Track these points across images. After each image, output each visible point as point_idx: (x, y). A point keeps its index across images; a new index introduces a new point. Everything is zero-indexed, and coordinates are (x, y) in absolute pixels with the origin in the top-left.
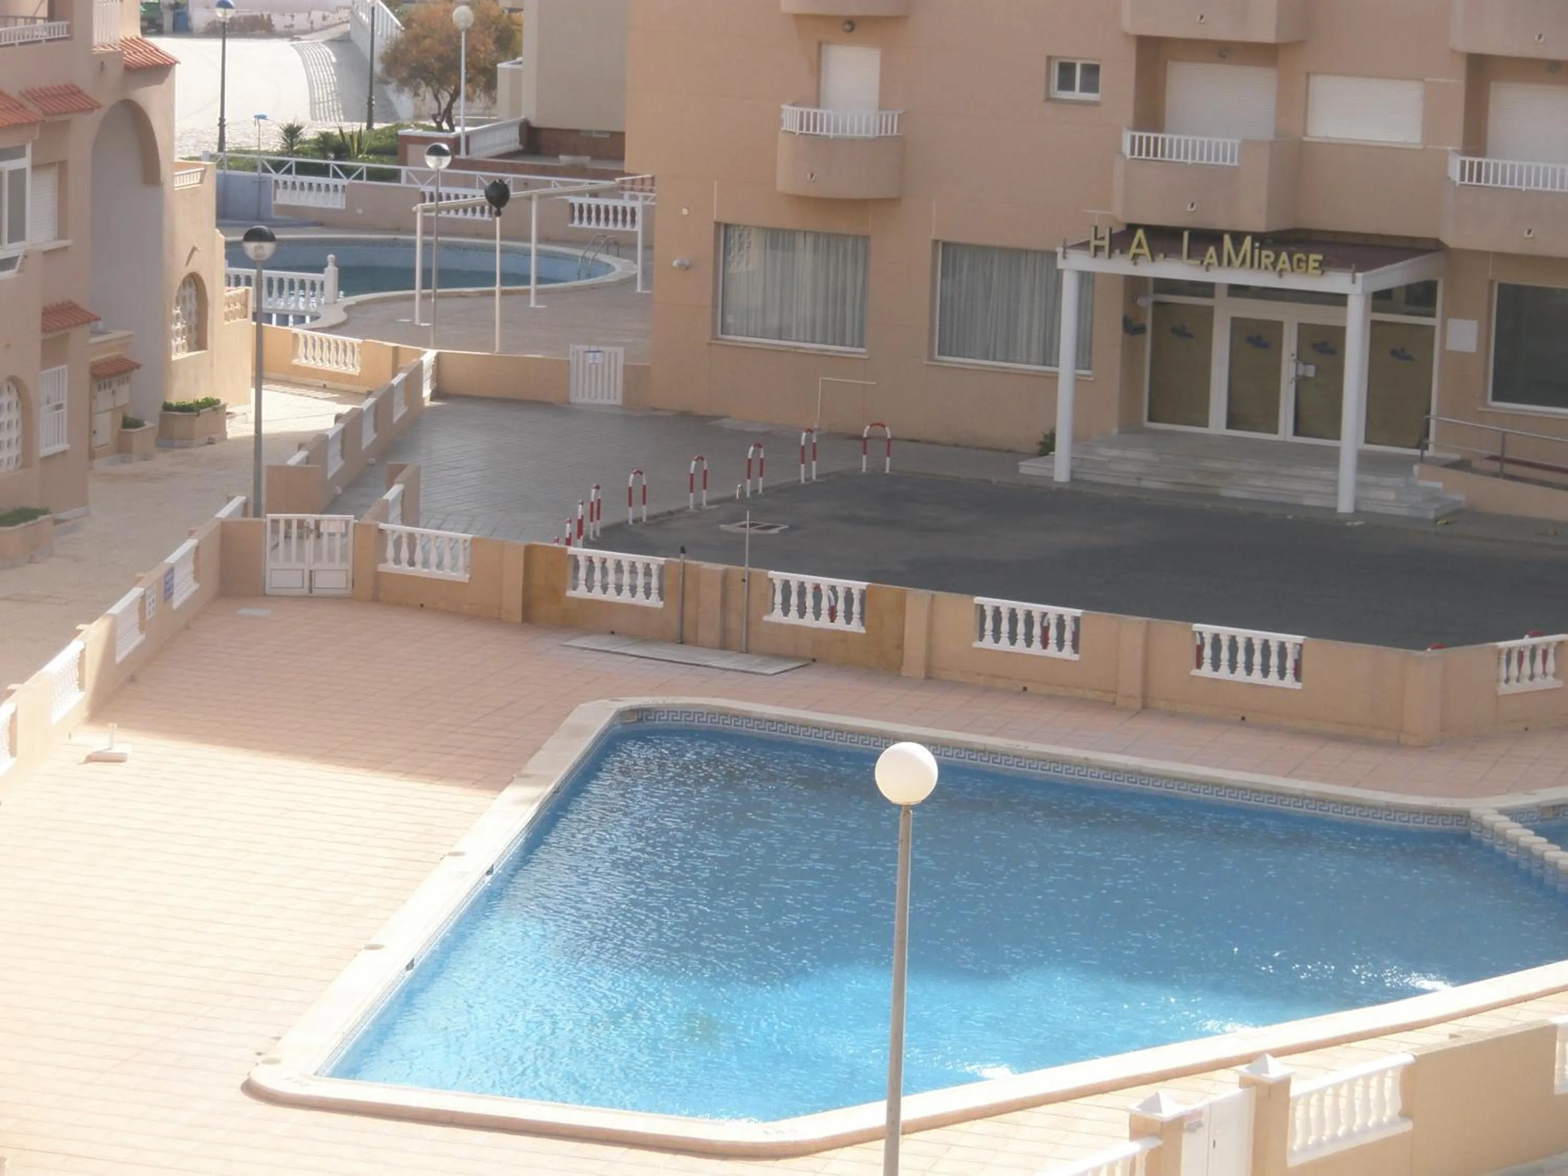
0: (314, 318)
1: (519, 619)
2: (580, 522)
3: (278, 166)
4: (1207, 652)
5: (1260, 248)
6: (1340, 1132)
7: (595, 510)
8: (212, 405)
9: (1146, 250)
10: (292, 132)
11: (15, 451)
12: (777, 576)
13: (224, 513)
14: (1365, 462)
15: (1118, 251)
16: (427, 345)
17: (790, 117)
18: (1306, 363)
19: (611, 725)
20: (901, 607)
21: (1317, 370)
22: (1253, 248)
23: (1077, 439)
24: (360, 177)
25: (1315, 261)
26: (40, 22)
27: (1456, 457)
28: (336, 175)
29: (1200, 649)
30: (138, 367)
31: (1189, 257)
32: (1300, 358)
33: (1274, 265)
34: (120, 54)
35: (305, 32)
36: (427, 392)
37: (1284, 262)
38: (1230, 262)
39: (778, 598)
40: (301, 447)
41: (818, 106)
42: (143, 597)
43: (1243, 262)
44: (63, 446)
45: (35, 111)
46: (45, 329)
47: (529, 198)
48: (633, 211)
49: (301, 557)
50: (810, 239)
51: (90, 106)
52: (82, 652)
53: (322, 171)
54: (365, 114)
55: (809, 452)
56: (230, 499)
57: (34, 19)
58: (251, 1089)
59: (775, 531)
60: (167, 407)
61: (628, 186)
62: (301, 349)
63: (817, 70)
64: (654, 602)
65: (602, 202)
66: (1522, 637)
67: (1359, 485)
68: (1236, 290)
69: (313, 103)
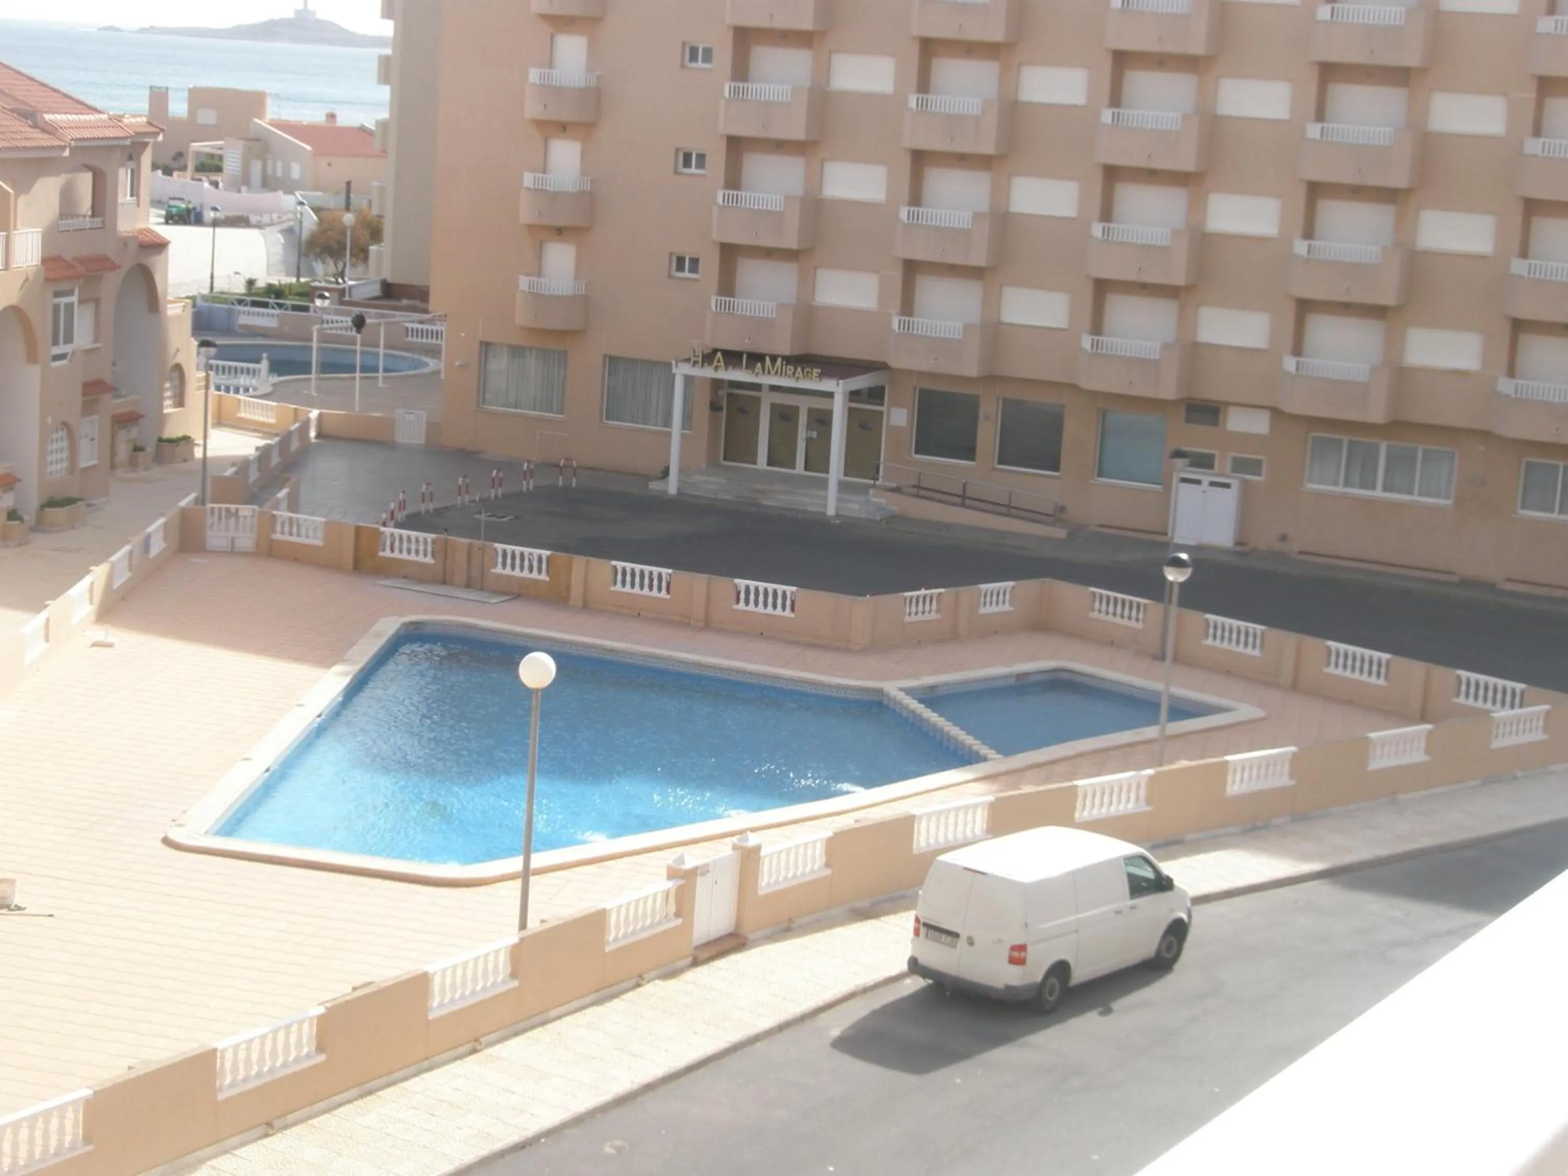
0: (255, 389)
1: (351, 567)
2: (392, 513)
3: (240, 302)
4: (742, 596)
5: (786, 365)
6: (790, 875)
7: (402, 505)
8: (186, 439)
9: (722, 364)
10: (251, 283)
11: (65, 465)
12: (500, 547)
13: (183, 503)
14: (843, 487)
15: (706, 364)
16: (313, 406)
17: (524, 282)
18: (812, 430)
19: (399, 630)
20: (569, 567)
21: (818, 434)
22: (782, 364)
23: (682, 470)
24: (287, 309)
25: (817, 373)
26: (88, 218)
27: (894, 485)
28: (273, 308)
29: (739, 593)
30: (142, 416)
31: (747, 368)
32: (809, 428)
33: (794, 374)
34: (137, 237)
35: (268, 225)
36: (313, 434)
37: (799, 373)
38: (769, 372)
39: (500, 559)
40: (233, 464)
41: (539, 275)
42: (131, 552)
43: (776, 372)
44: (95, 462)
45: (81, 269)
46: (84, 395)
47: (379, 324)
48: (442, 332)
49: (227, 530)
50: (534, 352)
51: (114, 267)
52: (92, 583)
53: (265, 305)
54: (295, 272)
55: (497, 482)
56: (188, 494)
57: (84, 216)
58: (168, 842)
59: (505, 519)
60: (161, 440)
61: (437, 318)
62: (242, 408)
63: (539, 255)
64: (429, 560)
65: (425, 327)
66: (920, 590)
67: (839, 500)
68: (774, 388)
69: (269, 266)
